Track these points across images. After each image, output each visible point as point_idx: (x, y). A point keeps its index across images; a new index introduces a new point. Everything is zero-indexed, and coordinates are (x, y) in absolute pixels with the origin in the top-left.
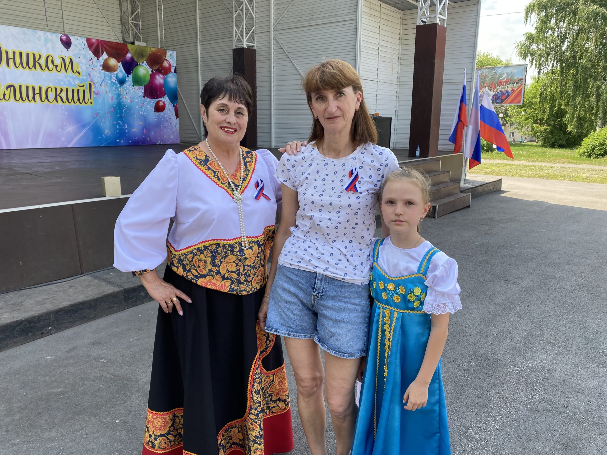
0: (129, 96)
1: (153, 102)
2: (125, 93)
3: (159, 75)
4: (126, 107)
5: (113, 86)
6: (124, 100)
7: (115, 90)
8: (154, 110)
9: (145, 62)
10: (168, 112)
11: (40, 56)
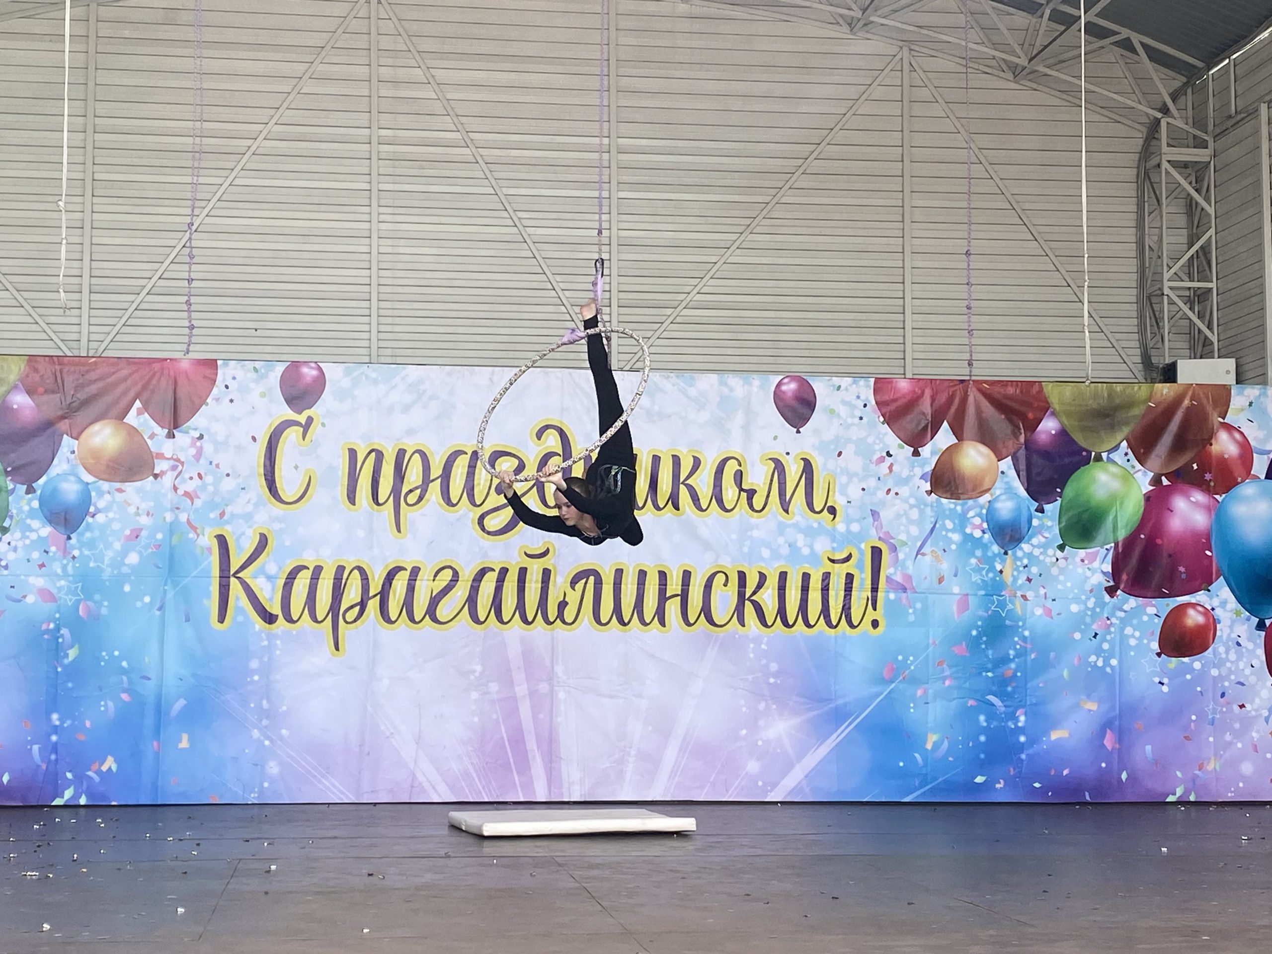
0: (1042, 591)
1: (1151, 610)
2: (1021, 580)
3: (1188, 497)
4: (1024, 639)
5: (974, 556)
6: (1018, 606)
7: (978, 570)
8: (1155, 646)
9: (1124, 444)
10: (1227, 652)
11: (697, 463)
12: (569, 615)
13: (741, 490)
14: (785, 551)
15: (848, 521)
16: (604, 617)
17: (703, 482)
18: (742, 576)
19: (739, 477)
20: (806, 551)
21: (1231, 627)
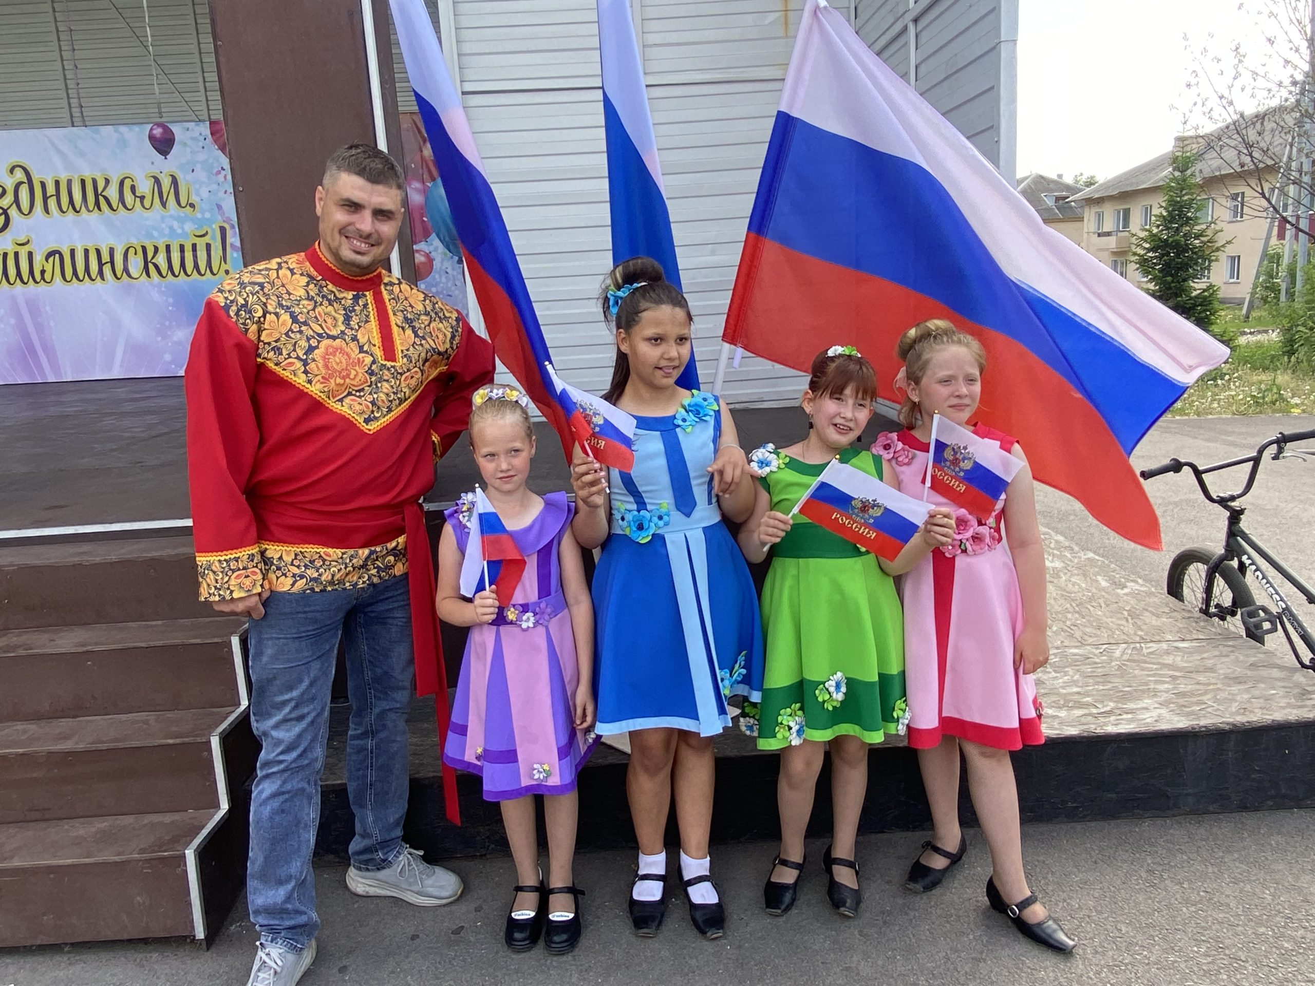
10: (440, 277)
11: (107, 181)
12: (48, 276)
13: (136, 196)
14: (167, 231)
15: (203, 213)
16: (68, 278)
17: (112, 193)
18: (144, 249)
19: (133, 189)
20: (179, 231)
21: (442, 262)
